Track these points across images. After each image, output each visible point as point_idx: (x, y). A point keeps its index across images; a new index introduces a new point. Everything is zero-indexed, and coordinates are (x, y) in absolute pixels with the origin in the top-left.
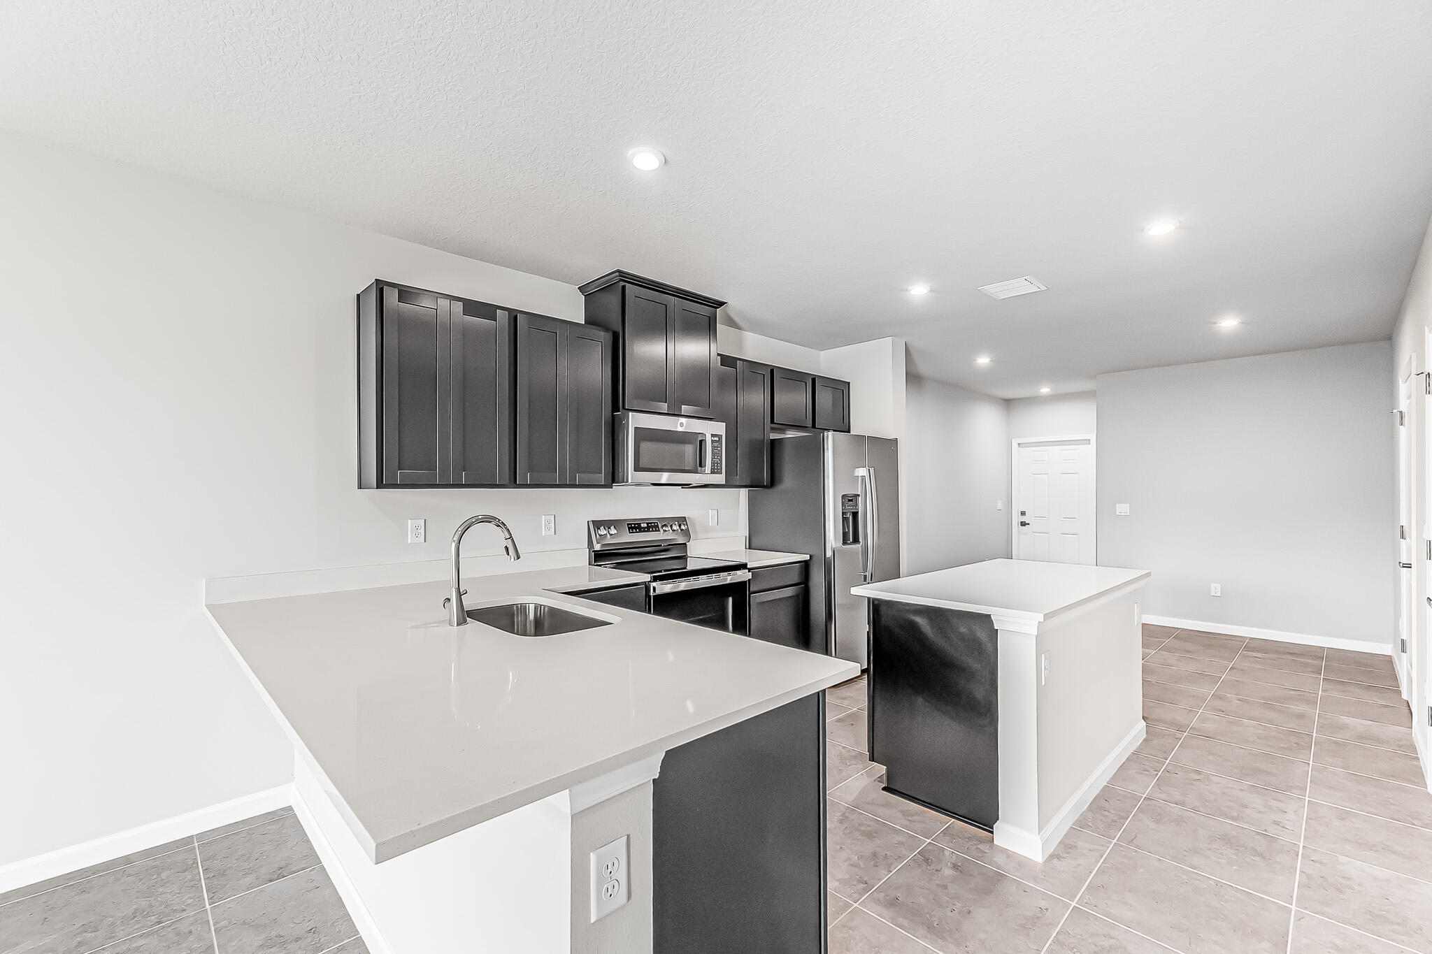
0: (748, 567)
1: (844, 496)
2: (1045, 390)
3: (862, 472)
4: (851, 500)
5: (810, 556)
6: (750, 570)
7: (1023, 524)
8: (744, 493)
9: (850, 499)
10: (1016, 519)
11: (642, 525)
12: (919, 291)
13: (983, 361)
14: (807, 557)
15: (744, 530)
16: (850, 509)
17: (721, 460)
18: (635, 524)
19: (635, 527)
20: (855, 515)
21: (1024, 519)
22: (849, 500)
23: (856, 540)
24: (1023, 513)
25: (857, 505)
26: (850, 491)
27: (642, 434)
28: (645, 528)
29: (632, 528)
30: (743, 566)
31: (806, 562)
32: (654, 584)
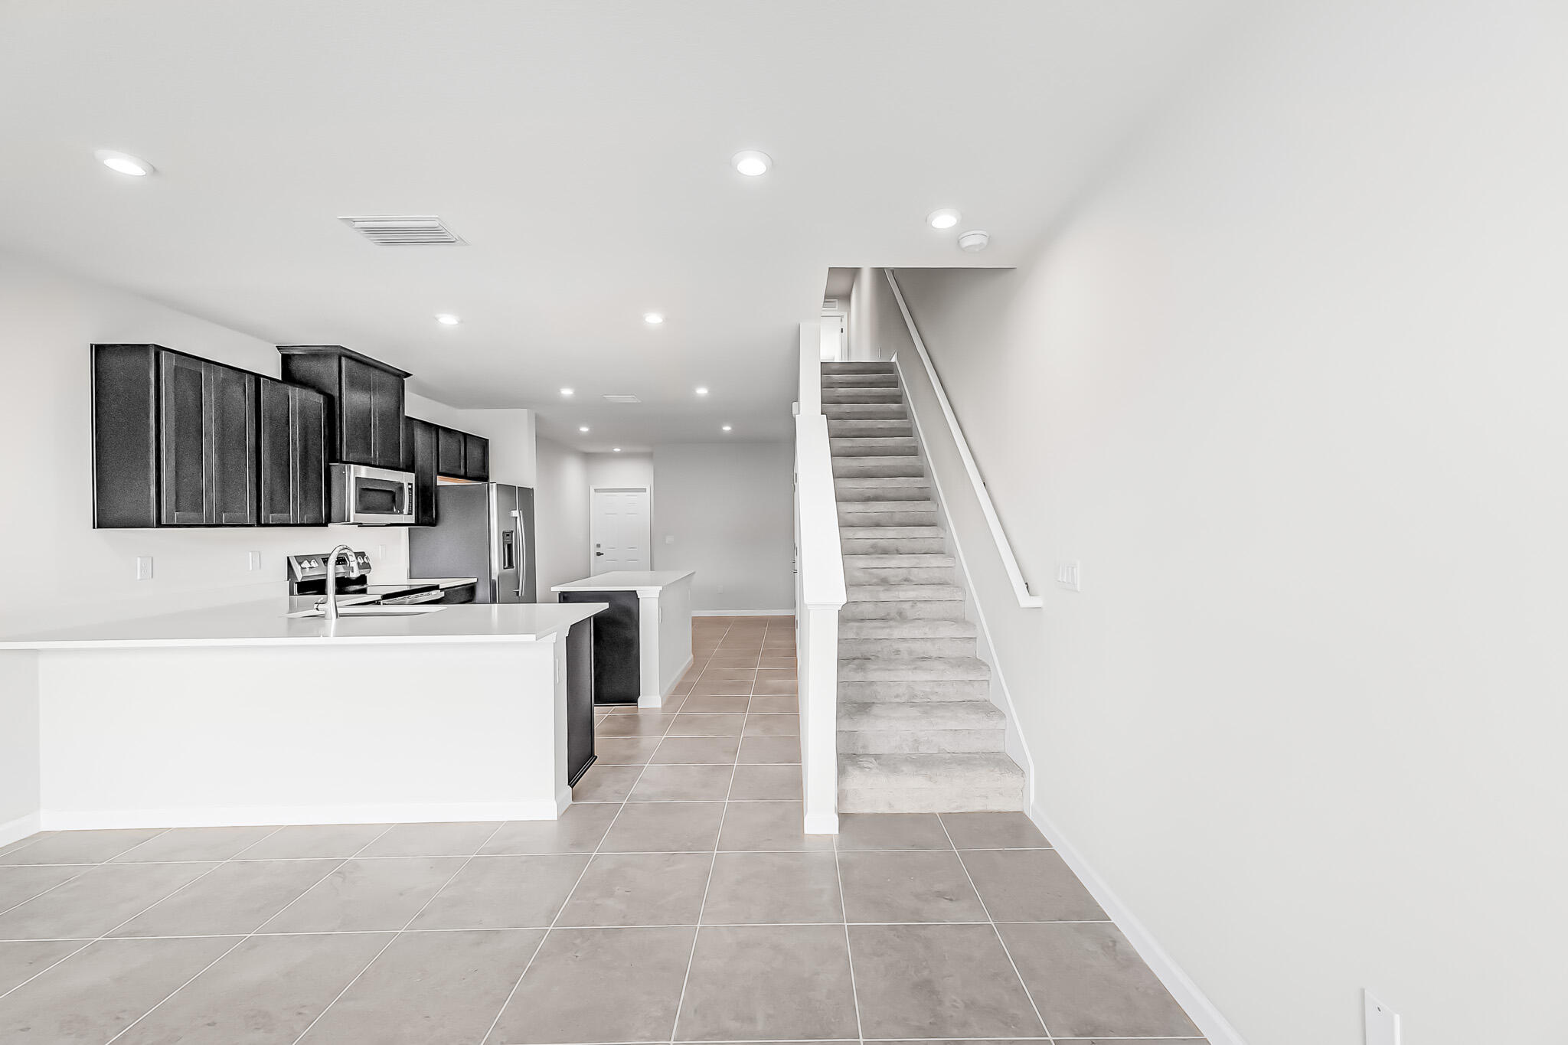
0: (440, 588)
1: (504, 532)
2: (617, 450)
3: (514, 513)
5: (478, 580)
6: (442, 590)
7: (599, 554)
8: (405, 531)
9: (507, 535)
10: (593, 550)
12: (567, 392)
13: (584, 429)
14: (475, 580)
15: (405, 563)
16: (507, 541)
17: (412, 504)
20: (510, 546)
21: (600, 550)
23: (511, 566)
24: (599, 546)
25: (511, 539)
26: (508, 529)
30: (435, 587)
31: (473, 584)
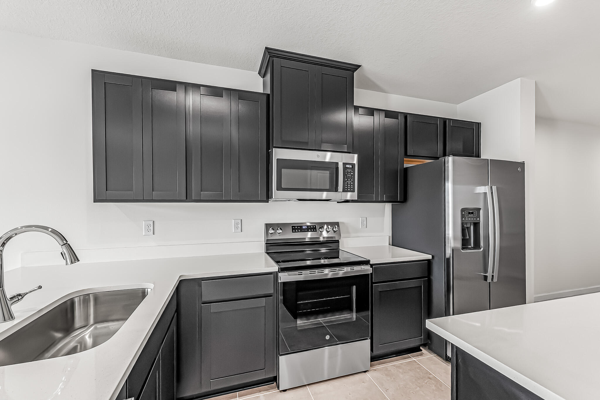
0: (371, 263)
1: (463, 210)
3: (482, 189)
4: (472, 213)
5: (433, 257)
6: (372, 265)
8: (388, 207)
11: (304, 227)
14: (429, 257)
15: (388, 232)
16: (470, 219)
17: (354, 182)
18: (298, 226)
19: (297, 228)
20: (476, 225)
22: (469, 213)
23: (477, 245)
25: (479, 216)
26: (471, 206)
27: (283, 164)
28: (305, 229)
29: (295, 229)
30: (367, 262)
31: (429, 261)
32: (280, 274)
